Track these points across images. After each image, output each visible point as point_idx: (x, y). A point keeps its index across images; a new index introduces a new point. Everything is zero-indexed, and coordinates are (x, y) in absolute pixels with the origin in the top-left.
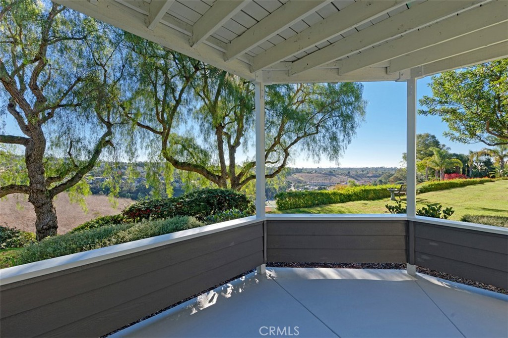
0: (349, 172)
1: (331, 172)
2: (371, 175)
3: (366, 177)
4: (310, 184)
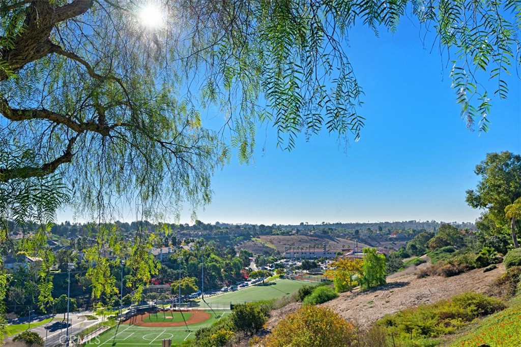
0: (357, 232)
1: (325, 232)
2: (395, 236)
3: (386, 240)
4: (288, 256)
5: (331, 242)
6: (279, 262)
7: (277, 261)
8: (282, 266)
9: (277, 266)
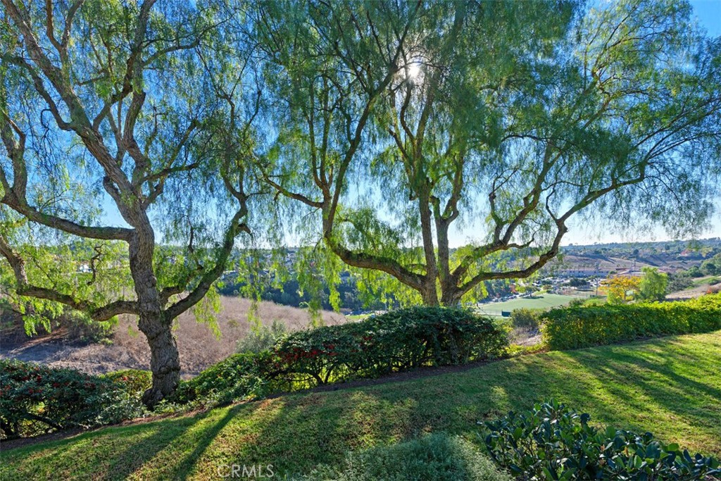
1: (597, 252)
2: (686, 255)
4: (555, 274)
5: (604, 262)
6: (546, 279)
7: (543, 278)
8: (549, 283)
9: (545, 283)
